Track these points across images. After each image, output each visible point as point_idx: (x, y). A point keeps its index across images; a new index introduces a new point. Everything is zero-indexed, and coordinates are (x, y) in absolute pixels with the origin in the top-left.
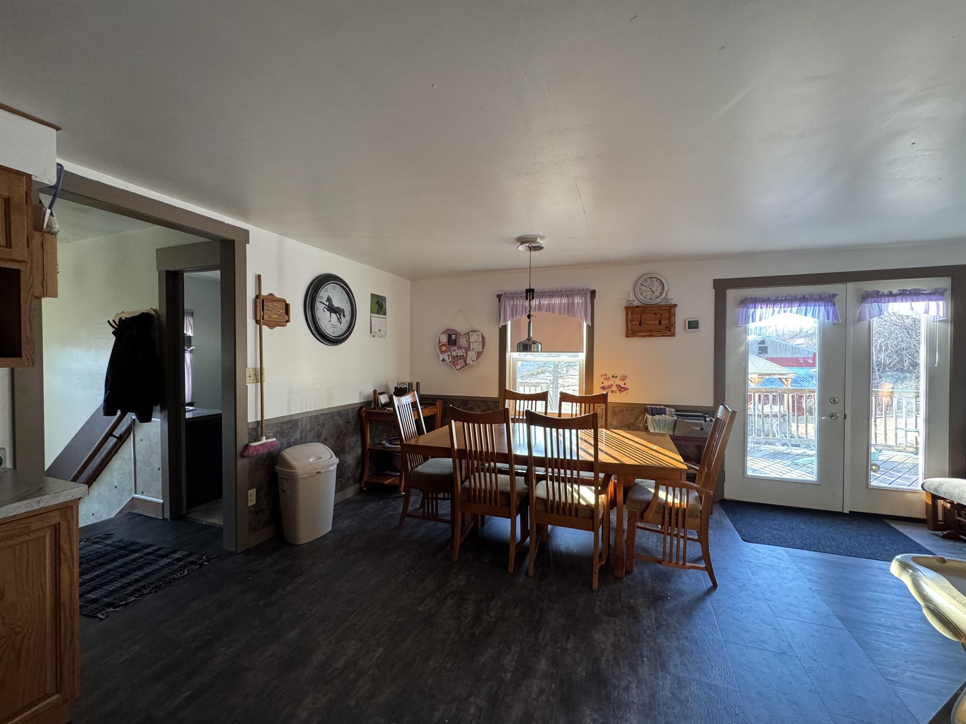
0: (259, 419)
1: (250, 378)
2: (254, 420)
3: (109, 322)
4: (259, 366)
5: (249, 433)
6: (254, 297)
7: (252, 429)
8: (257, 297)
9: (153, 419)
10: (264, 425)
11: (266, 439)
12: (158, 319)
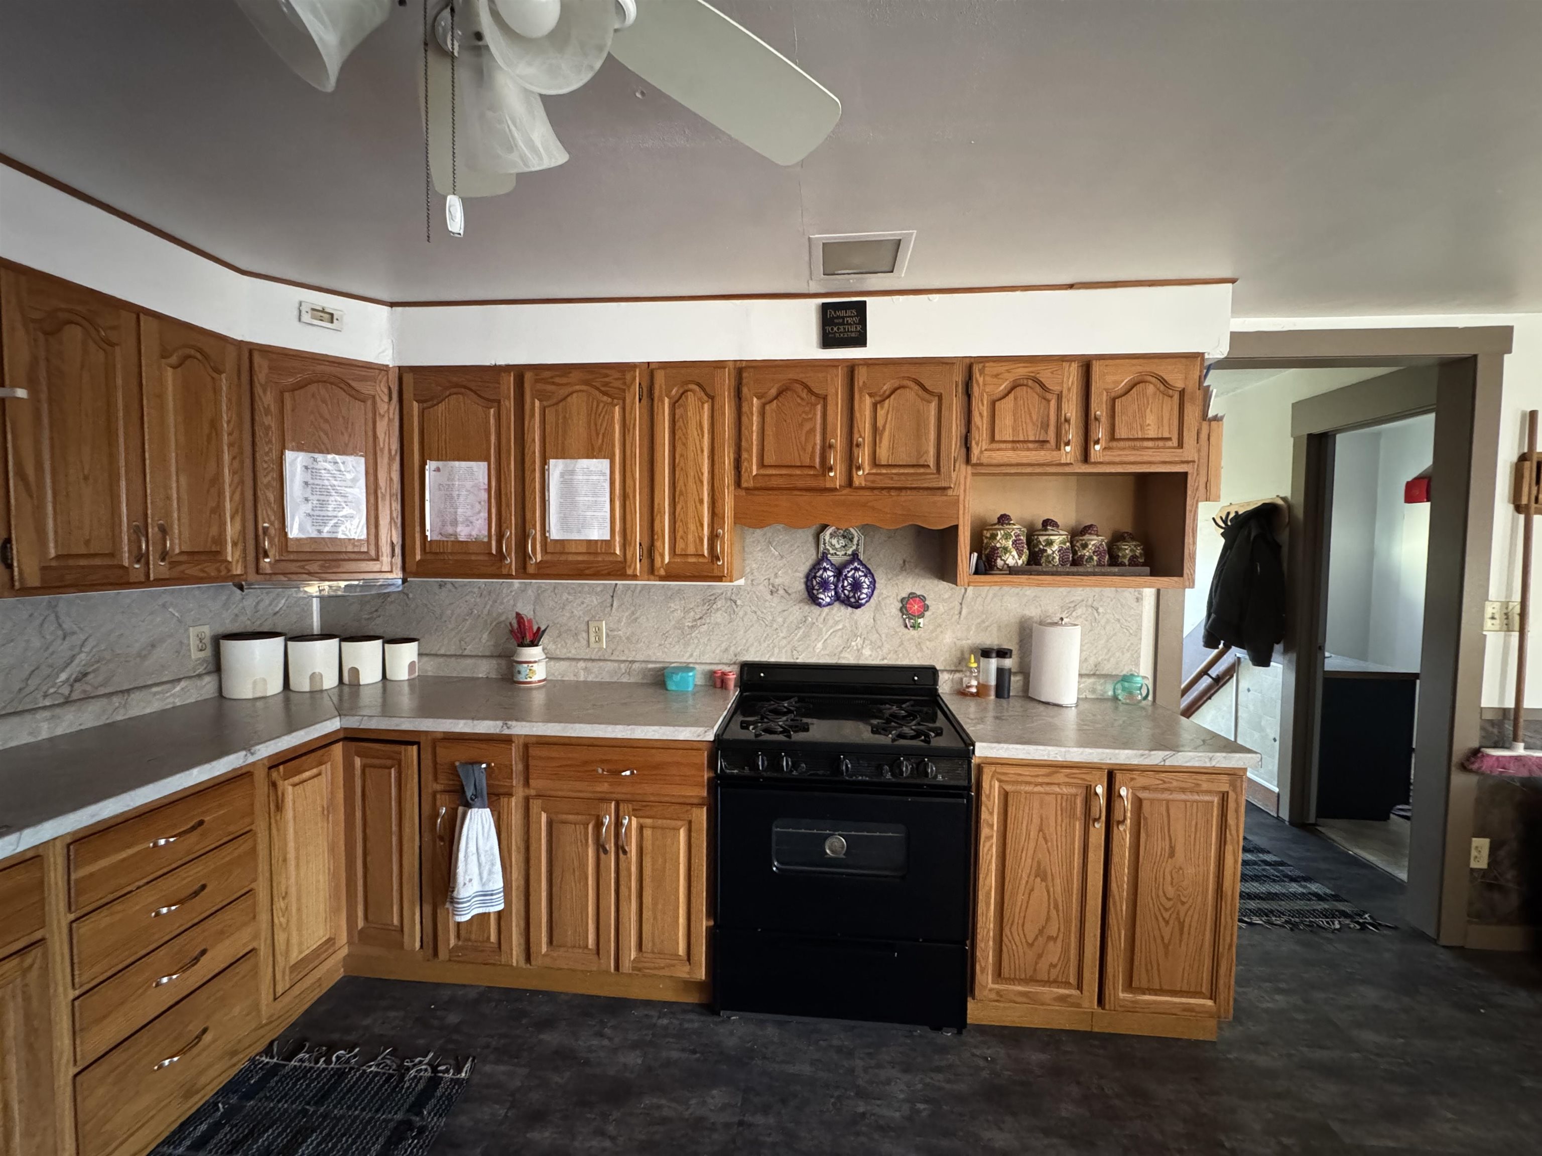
0: (1510, 704)
1: (1494, 621)
2: (1496, 705)
3: (1214, 519)
4: (1517, 597)
5: (1483, 728)
6: (1515, 459)
7: (1492, 723)
8: (1523, 458)
9: (1272, 664)
10: (1521, 720)
11: (1526, 748)
12: (1289, 512)
